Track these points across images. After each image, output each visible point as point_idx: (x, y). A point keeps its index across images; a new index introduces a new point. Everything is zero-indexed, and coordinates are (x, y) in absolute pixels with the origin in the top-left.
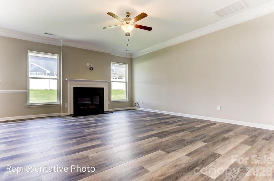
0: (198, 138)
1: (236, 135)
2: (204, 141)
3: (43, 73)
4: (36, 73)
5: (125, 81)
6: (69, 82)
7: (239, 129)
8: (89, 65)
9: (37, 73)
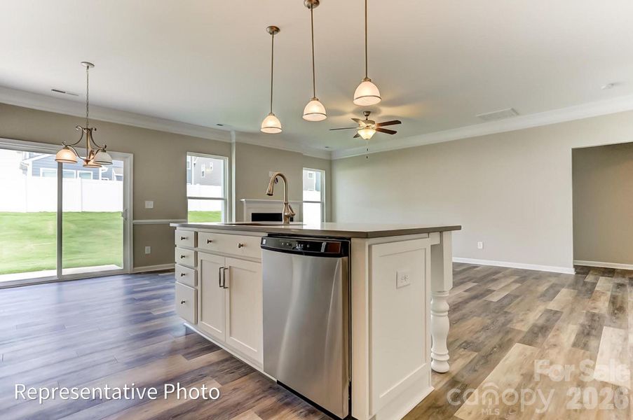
0: (467, 280)
1: (506, 277)
2: (474, 282)
3: (92, 172)
4: (75, 171)
5: (320, 200)
6: (245, 204)
7: (508, 271)
8: (272, 175)
9: (79, 172)
